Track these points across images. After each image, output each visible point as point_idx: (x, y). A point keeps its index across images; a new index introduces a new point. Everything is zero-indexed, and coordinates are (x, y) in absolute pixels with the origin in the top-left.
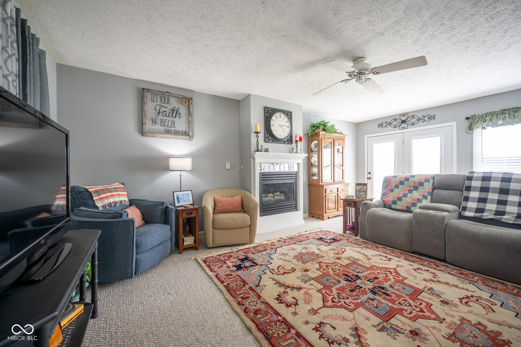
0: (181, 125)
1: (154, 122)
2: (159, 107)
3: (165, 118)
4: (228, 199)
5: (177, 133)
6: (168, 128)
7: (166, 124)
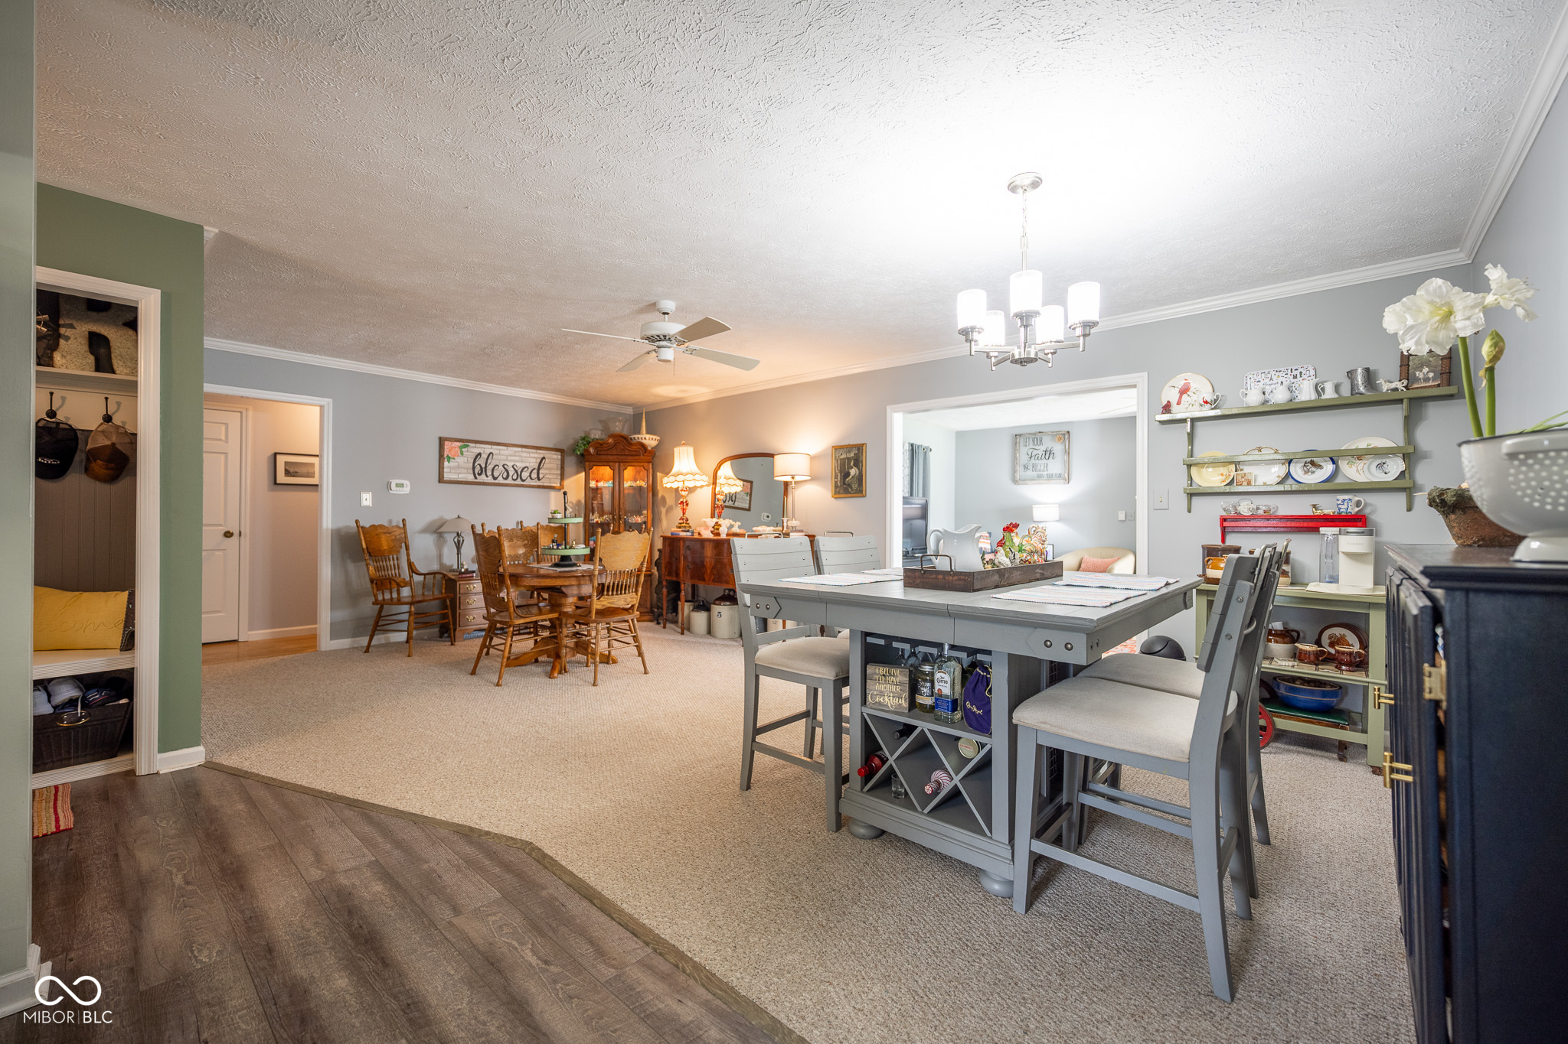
0: (1055, 466)
1: (1026, 467)
2: (1031, 450)
3: (1037, 461)
4: (1096, 560)
5: (1050, 477)
6: (1040, 473)
7: (1039, 467)
